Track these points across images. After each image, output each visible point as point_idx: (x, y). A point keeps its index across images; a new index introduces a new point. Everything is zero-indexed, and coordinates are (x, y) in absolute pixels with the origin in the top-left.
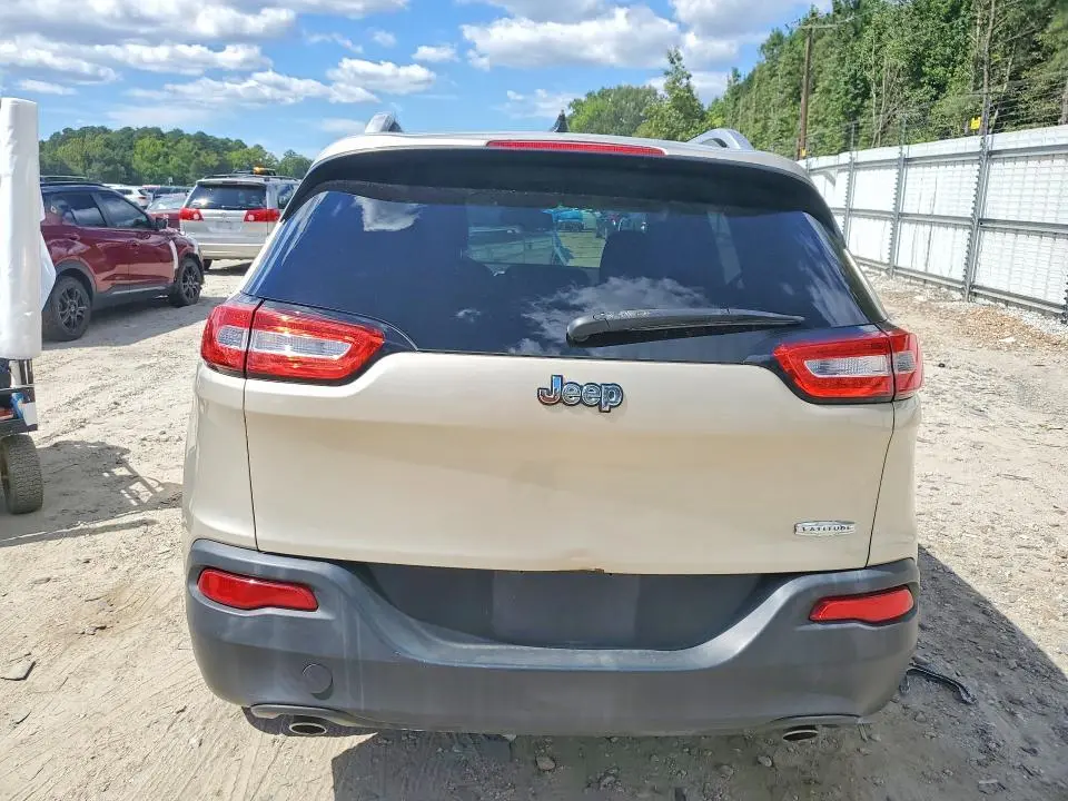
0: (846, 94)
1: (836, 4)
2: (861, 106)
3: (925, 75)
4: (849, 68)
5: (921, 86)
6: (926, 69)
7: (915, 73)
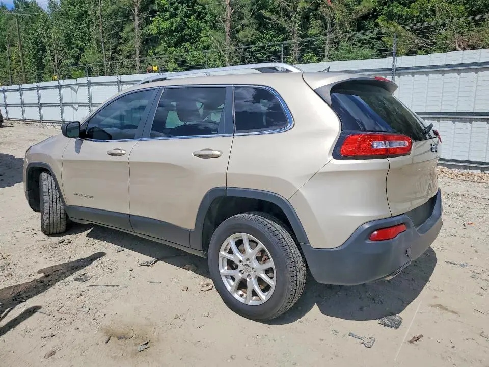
0: (34, 49)
1: (15, 3)
2: (42, 55)
3: (74, 44)
4: (32, 36)
5: (73, 49)
6: (73, 41)
7: (69, 43)
